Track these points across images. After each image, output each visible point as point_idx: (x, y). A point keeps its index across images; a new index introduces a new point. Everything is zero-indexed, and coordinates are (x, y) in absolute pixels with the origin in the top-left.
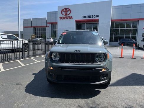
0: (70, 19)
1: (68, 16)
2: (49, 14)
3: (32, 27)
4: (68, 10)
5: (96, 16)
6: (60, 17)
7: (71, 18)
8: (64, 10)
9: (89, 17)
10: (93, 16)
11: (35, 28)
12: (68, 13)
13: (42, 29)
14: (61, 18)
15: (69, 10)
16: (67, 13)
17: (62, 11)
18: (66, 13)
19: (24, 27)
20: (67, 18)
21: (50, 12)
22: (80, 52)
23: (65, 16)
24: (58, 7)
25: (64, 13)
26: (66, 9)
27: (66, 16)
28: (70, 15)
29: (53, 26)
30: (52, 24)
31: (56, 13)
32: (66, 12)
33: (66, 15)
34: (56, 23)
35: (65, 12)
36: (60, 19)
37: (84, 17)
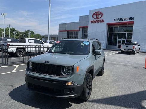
0: (101, 23)
1: (99, 19)
2: (81, 18)
3: (66, 31)
4: (99, 13)
5: (131, 18)
6: (91, 21)
7: (103, 21)
8: (96, 14)
9: (122, 19)
10: (126, 19)
11: (68, 32)
13: (74, 33)
14: (92, 22)
15: (101, 13)
16: (98, 17)
17: (94, 14)
18: (97, 16)
19: (59, 31)
20: (98, 21)
21: (82, 16)
22: (48, 63)
23: (96, 20)
24: (90, 11)
25: (95, 17)
26: (97, 12)
27: (97, 20)
28: (101, 19)
29: (84, 29)
30: (83, 28)
31: (87, 16)
32: (98, 15)
33: (97, 18)
34: (87, 27)
35: (96, 15)
36: (91, 23)
37: (117, 20)
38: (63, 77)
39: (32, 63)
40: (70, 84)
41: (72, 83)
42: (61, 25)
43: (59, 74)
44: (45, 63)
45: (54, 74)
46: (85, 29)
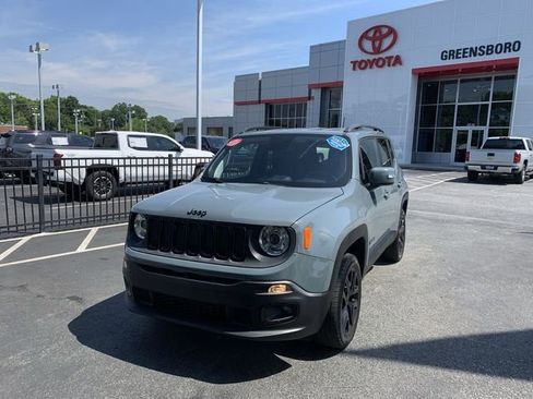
0: (392, 68)
1: (383, 55)
2: (316, 51)
3: (259, 102)
4: (385, 31)
5: (508, 47)
6: (354, 63)
7: (398, 60)
8: (371, 34)
9: (473, 52)
10: (490, 49)
11: (270, 106)
12: (387, 42)
13: (292, 109)
14: (358, 65)
15: (392, 31)
16: (380, 45)
17: (364, 36)
18: (377, 44)
19: (237, 104)
20: (381, 63)
21: (321, 45)
22: (204, 218)
23: (371, 57)
24: (349, 23)
25: (368, 45)
26: (377, 29)
27: (376, 57)
28: (393, 52)
29: (328, 96)
30: (325, 89)
31: (338, 46)
32: (378, 40)
33: (377, 50)
34: (339, 86)
35: (373, 40)
36: (354, 69)
37: (453, 54)
38: (257, 267)
39: (146, 216)
40: (281, 290)
41: (289, 287)
42: (241, 82)
43: (243, 256)
44: (191, 217)
45: (223, 255)
46: (331, 93)
